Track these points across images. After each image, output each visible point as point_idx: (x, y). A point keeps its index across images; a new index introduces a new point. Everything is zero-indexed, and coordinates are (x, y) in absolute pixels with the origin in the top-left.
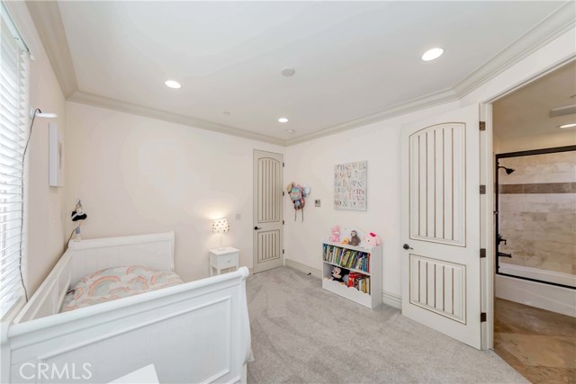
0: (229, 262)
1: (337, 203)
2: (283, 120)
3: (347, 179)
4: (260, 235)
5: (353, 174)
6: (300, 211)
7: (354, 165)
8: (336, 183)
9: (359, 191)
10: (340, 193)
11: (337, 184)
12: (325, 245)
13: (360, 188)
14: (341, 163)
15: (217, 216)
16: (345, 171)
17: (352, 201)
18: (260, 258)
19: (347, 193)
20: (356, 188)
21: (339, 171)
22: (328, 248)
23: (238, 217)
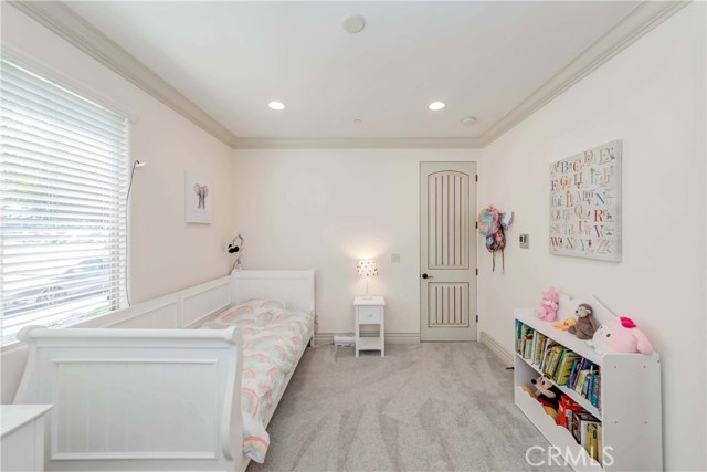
0: (370, 316)
1: (556, 242)
2: (437, 106)
3: (573, 189)
4: (433, 287)
5: (587, 177)
6: (498, 254)
7: (588, 157)
8: (553, 200)
9: (598, 216)
10: (561, 222)
11: (555, 203)
12: (519, 324)
13: (602, 207)
14: (560, 158)
15: (366, 255)
16: (571, 174)
17: (585, 237)
18: (433, 320)
19: (574, 220)
20: (592, 208)
21: (559, 175)
22: (524, 331)
23: (396, 258)
